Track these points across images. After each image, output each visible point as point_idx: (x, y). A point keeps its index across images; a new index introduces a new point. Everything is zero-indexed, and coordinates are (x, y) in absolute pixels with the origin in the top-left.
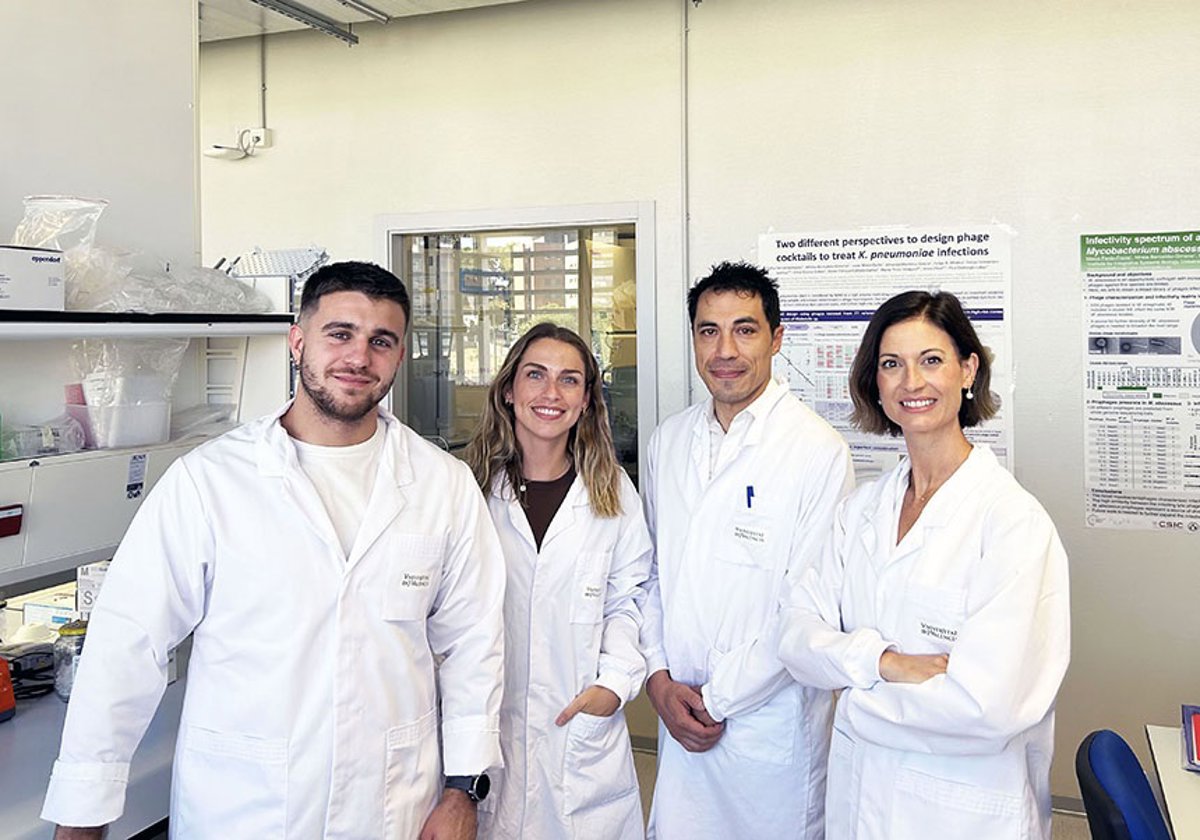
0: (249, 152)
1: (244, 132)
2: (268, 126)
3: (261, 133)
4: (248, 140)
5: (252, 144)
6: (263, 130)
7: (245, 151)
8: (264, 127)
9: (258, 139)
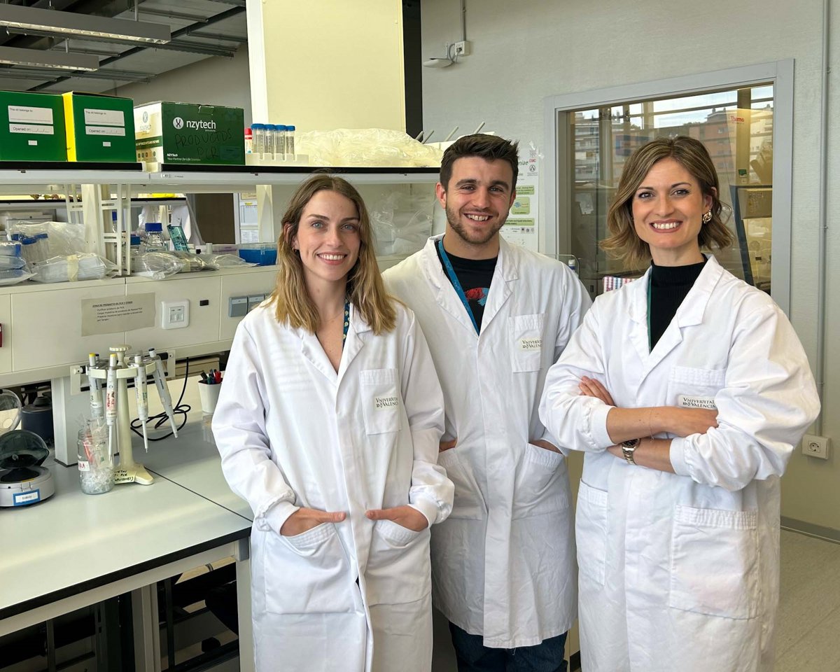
0: (455, 60)
1: (450, 47)
2: (468, 38)
3: (462, 44)
4: (454, 51)
5: (456, 54)
6: (463, 42)
7: (452, 60)
8: (465, 39)
9: (461, 49)
